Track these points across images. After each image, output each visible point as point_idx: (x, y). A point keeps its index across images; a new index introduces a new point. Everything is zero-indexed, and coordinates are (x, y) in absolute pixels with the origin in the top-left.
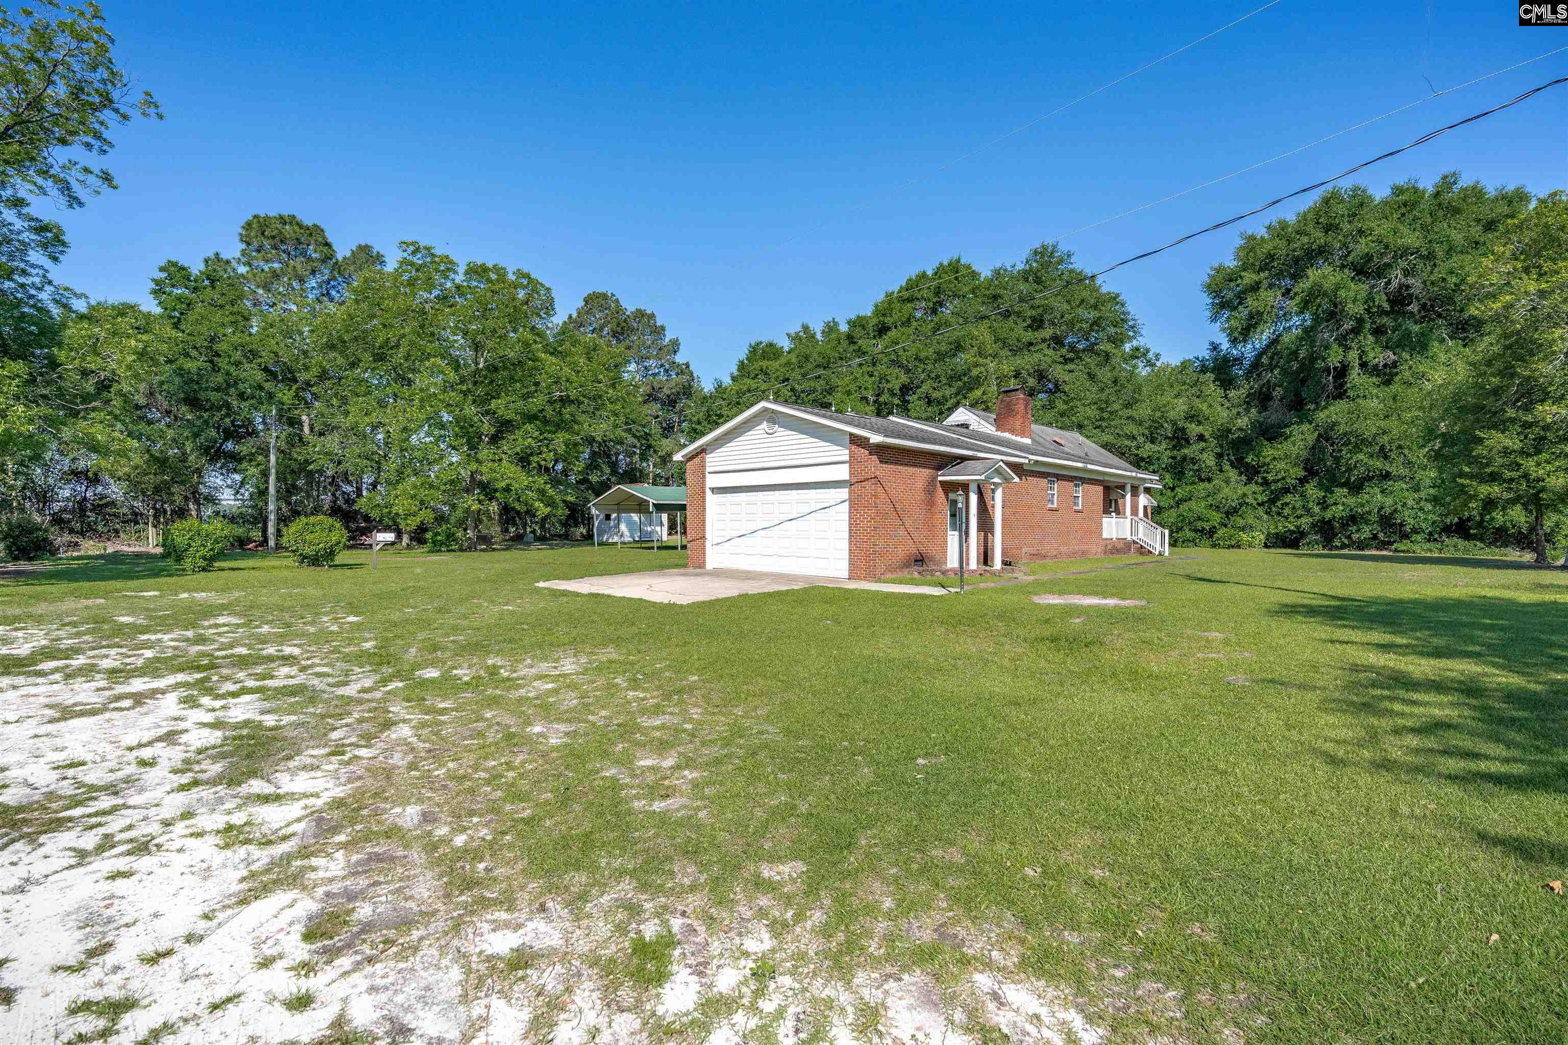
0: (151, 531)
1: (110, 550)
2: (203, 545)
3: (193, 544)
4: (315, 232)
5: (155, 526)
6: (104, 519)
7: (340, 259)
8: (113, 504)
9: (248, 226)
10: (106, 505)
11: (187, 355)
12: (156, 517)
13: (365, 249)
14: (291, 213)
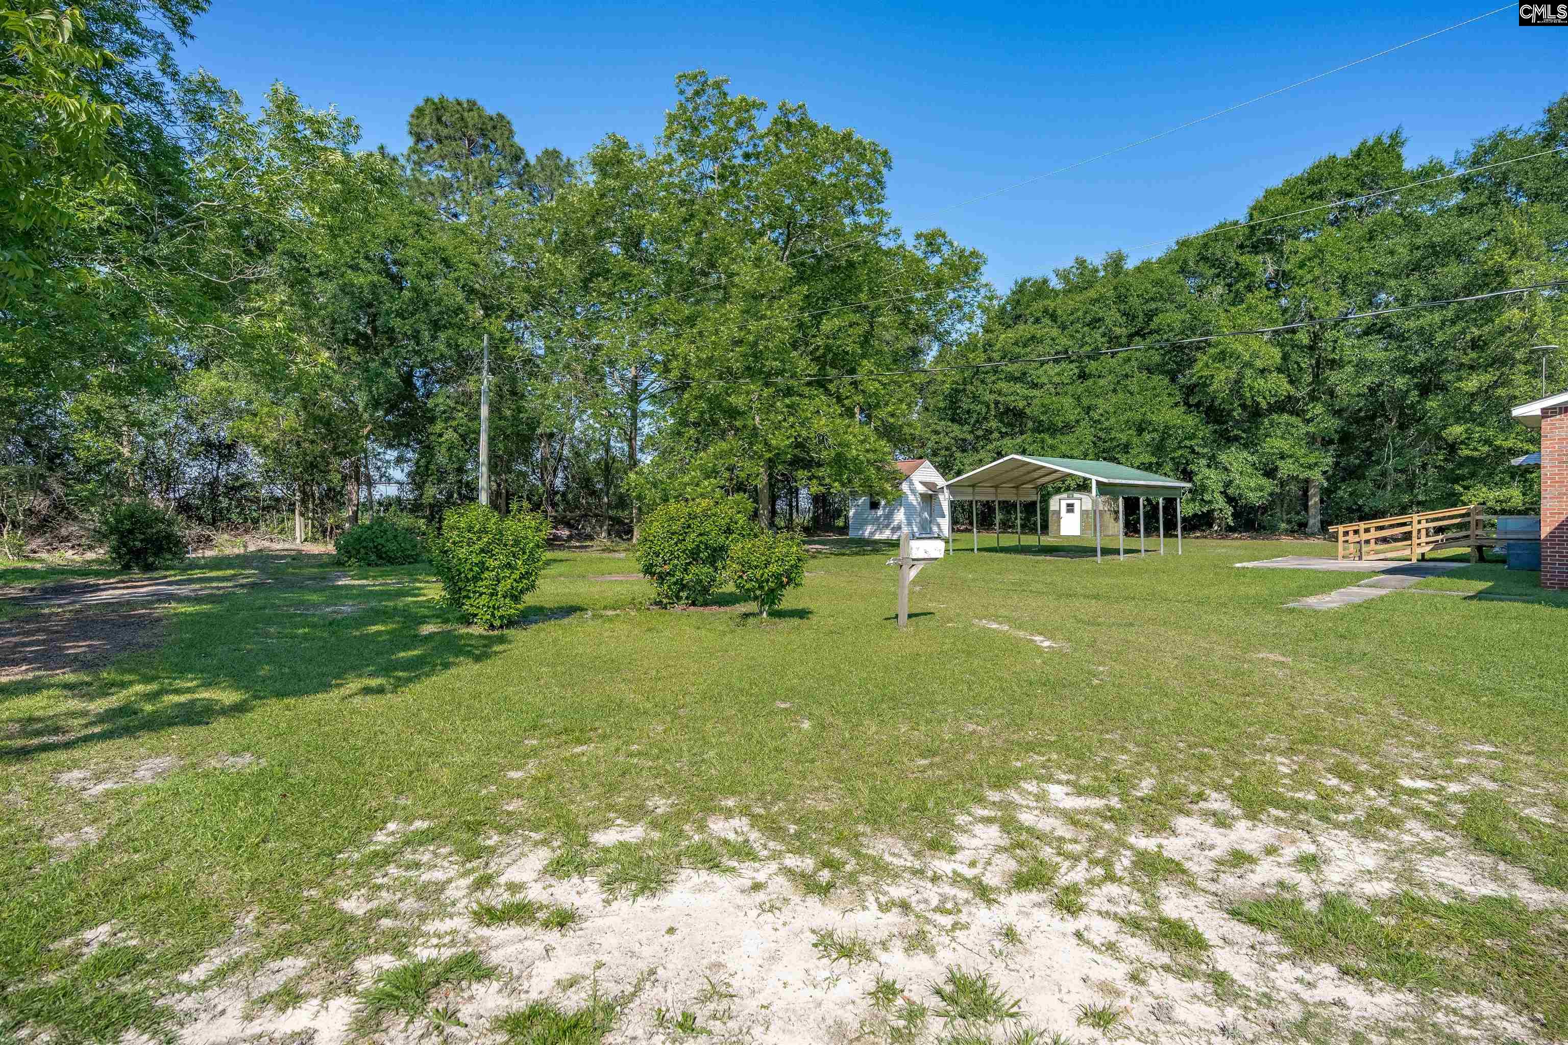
0: (298, 521)
1: (252, 548)
2: (509, 566)
3: (491, 563)
4: (500, 124)
5: (302, 514)
6: (239, 504)
7: (533, 161)
8: (250, 485)
9: (420, 112)
10: (243, 486)
11: (355, 268)
12: (303, 502)
13: (554, 155)
14: (473, 97)
